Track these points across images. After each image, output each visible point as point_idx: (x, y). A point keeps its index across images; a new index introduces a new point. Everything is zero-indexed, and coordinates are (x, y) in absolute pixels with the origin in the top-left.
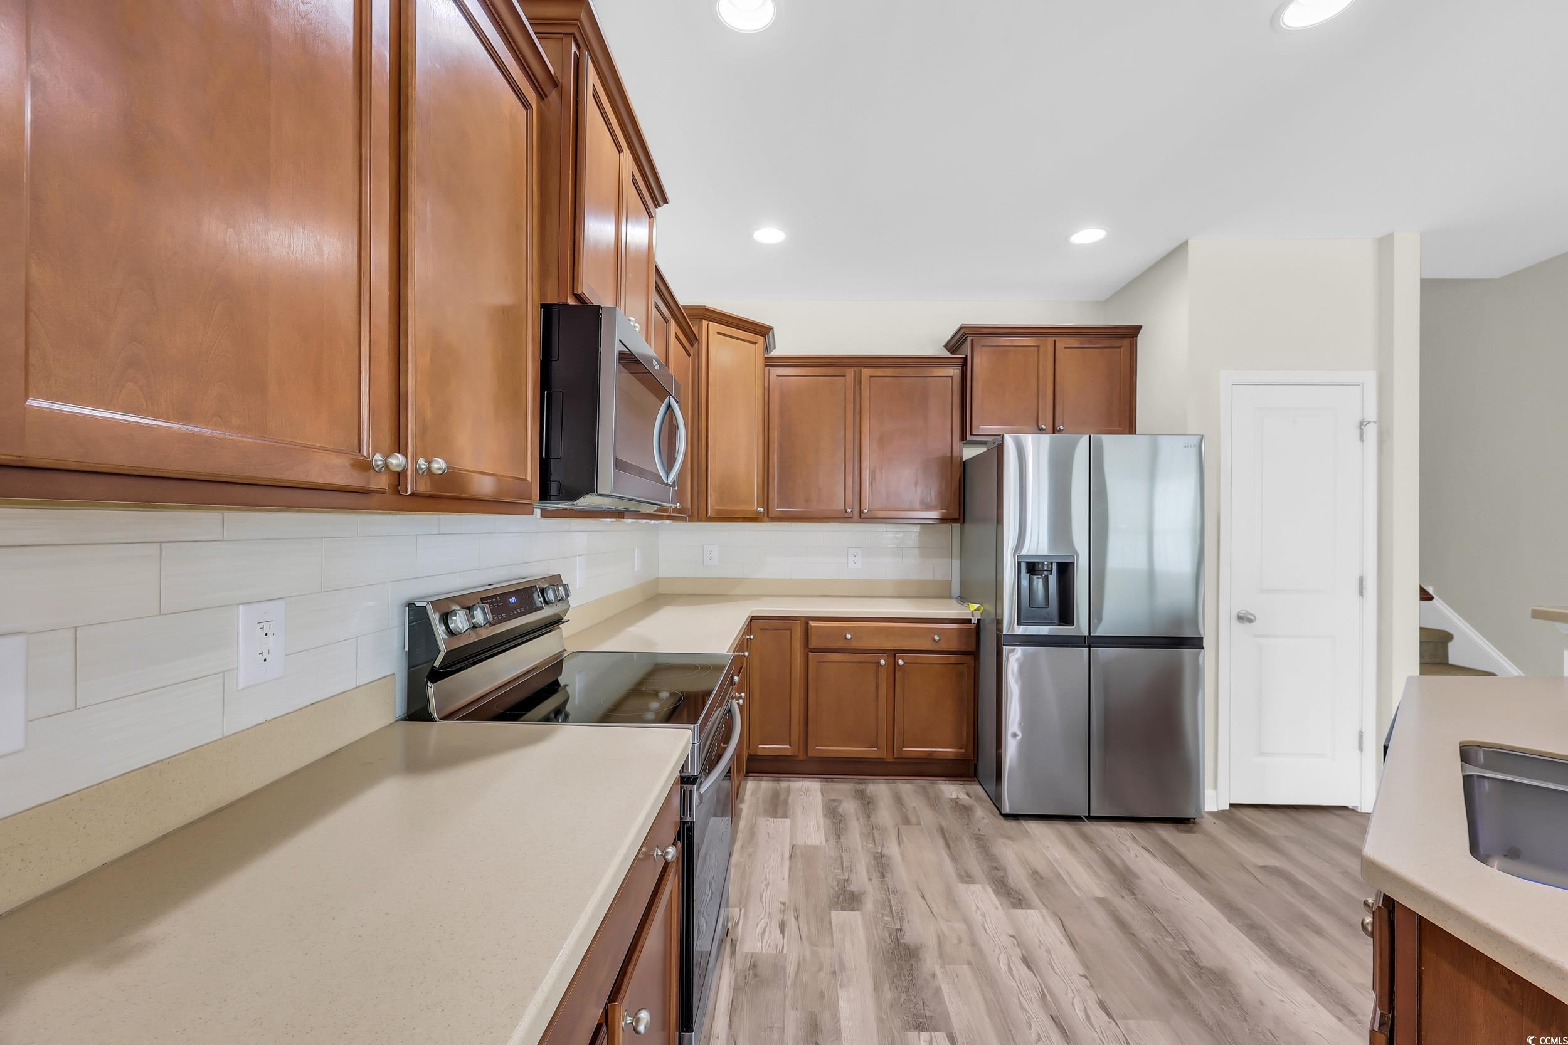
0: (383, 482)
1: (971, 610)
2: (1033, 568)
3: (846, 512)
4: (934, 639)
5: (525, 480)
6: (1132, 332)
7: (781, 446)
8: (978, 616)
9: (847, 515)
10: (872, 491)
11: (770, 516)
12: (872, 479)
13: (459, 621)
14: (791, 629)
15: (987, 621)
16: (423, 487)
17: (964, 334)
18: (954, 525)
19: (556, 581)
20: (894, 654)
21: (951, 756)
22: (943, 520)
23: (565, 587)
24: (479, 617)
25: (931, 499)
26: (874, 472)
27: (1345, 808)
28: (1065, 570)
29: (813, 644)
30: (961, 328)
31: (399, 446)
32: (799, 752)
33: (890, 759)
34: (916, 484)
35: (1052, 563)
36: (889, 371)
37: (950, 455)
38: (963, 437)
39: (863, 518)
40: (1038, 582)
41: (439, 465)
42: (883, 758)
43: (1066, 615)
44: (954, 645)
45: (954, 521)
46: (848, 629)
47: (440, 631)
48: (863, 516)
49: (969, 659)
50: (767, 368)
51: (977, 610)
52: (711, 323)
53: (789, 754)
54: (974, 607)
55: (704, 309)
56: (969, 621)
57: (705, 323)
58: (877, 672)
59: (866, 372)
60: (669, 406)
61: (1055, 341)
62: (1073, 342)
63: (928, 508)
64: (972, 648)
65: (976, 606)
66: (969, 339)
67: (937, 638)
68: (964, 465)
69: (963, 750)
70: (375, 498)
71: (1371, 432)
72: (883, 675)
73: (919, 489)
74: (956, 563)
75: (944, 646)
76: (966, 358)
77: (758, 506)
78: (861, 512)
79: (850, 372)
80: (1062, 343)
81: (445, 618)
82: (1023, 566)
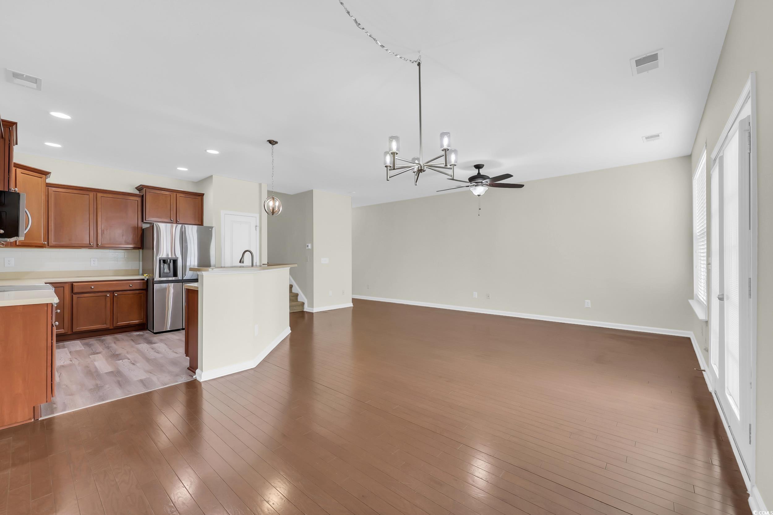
1: (146, 277)
2: (165, 261)
3: (90, 244)
4: (130, 286)
6: (202, 195)
7: (55, 218)
8: (147, 277)
9: (91, 246)
10: (102, 237)
11: (49, 245)
12: (103, 232)
14: (64, 287)
15: (150, 279)
17: (142, 187)
18: (140, 250)
20: (113, 292)
21: (137, 323)
22: (134, 248)
25: (129, 241)
26: (103, 231)
28: (175, 262)
29: (75, 290)
30: (141, 185)
32: (68, 331)
33: (112, 328)
34: (123, 236)
35: (171, 260)
36: (110, 195)
37: (137, 226)
38: (143, 221)
39: (98, 247)
40: (166, 266)
42: (109, 328)
43: (175, 274)
44: (138, 288)
45: (139, 248)
46: (92, 285)
48: (98, 246)
49: (144, 292)
50: (47, 188)
51: (146, 276)
52: (17, 169)
53: (63, 332)
54: (145, 275)
56: (144, 280)
58: (106, 299)
59: (99, 195)
61: (176, 194)
62: (182, 195)
63: (128, 244)
64: (145, 287)
65: (146, 275)
66: (144, 189)
67: (131, 285)
68: (143, 230)
69: (142, 321)
71: (258, 228)
72: (108, 300)
73: (124, 237)
74: (141, 263)
75: (134, 288)
76: (143, 195)
77: (43, 242)
78: (97, 245)
79: (91, 194)
80: (178, 195)
82: (162, 261)
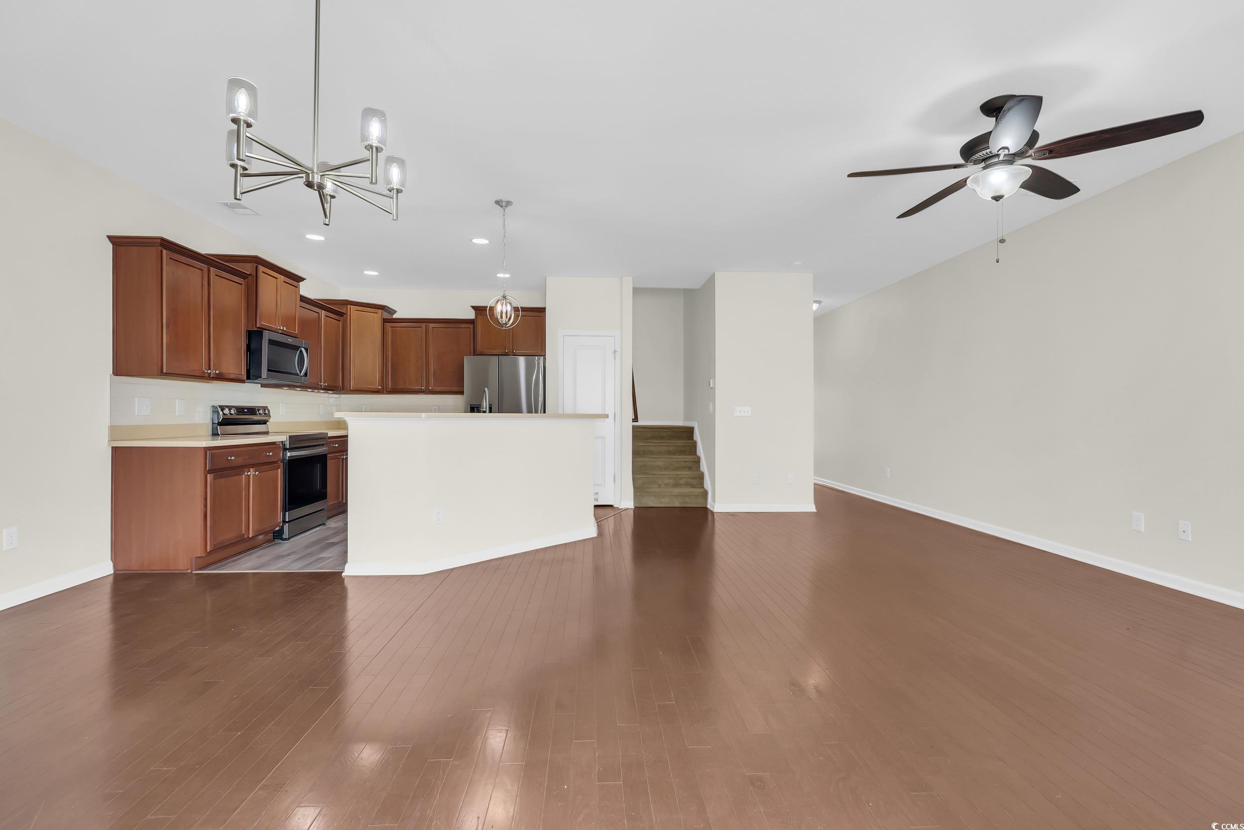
0: (207, 375)
5: (242, 374)
6: (543, 310)
7: (392, 359)
9: (422, 390)
10: (434, 379)
11: (387, 391)
13: (227, 411)
16: (215, 376)
19: (265, 408)
23: (269, 411)
24: (232, 412)
26: (435, 371)
27: (611, 506)
31: (210, 369)
36: (442, 325)
41: (217, 372)
47: (221, 413)
48: (430, 391)
50: (385, 323)
52: (352, 306)
55: (347, 300)
57: (349, 306)
59: (431, 325)
60: (301, 351)
66: (475, 311)
70: (206, 378)
71: (618, 355)
76: (474, 320)
77: (379, 386)
78: (429, 389)
79: (423, 325)
81: (222, 410)
